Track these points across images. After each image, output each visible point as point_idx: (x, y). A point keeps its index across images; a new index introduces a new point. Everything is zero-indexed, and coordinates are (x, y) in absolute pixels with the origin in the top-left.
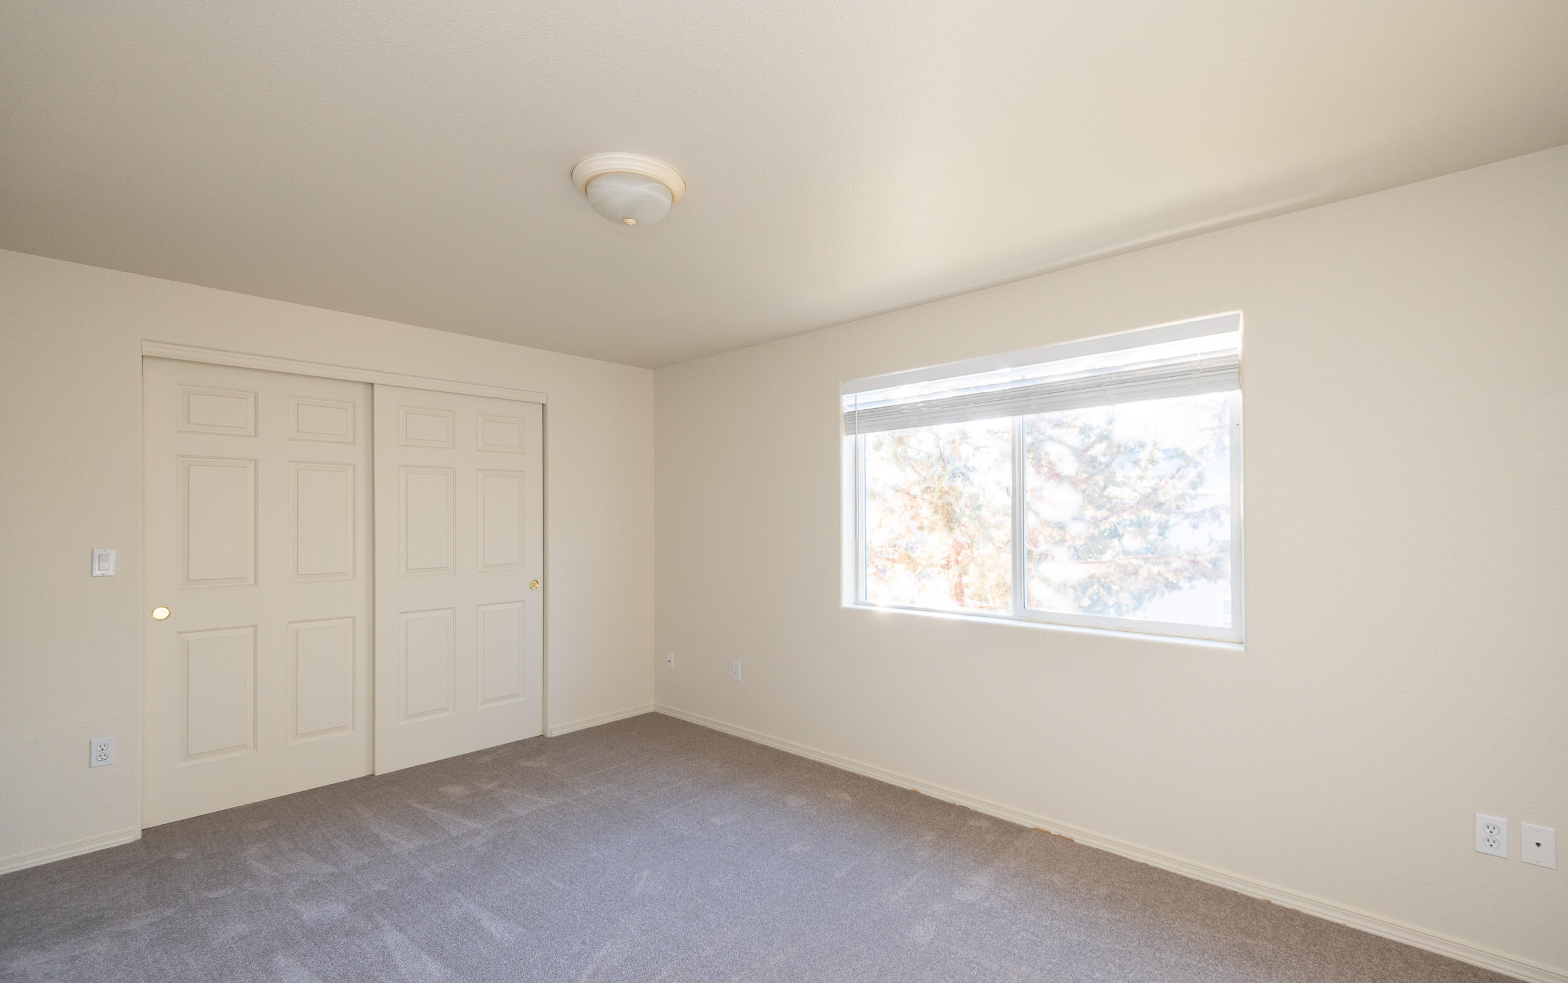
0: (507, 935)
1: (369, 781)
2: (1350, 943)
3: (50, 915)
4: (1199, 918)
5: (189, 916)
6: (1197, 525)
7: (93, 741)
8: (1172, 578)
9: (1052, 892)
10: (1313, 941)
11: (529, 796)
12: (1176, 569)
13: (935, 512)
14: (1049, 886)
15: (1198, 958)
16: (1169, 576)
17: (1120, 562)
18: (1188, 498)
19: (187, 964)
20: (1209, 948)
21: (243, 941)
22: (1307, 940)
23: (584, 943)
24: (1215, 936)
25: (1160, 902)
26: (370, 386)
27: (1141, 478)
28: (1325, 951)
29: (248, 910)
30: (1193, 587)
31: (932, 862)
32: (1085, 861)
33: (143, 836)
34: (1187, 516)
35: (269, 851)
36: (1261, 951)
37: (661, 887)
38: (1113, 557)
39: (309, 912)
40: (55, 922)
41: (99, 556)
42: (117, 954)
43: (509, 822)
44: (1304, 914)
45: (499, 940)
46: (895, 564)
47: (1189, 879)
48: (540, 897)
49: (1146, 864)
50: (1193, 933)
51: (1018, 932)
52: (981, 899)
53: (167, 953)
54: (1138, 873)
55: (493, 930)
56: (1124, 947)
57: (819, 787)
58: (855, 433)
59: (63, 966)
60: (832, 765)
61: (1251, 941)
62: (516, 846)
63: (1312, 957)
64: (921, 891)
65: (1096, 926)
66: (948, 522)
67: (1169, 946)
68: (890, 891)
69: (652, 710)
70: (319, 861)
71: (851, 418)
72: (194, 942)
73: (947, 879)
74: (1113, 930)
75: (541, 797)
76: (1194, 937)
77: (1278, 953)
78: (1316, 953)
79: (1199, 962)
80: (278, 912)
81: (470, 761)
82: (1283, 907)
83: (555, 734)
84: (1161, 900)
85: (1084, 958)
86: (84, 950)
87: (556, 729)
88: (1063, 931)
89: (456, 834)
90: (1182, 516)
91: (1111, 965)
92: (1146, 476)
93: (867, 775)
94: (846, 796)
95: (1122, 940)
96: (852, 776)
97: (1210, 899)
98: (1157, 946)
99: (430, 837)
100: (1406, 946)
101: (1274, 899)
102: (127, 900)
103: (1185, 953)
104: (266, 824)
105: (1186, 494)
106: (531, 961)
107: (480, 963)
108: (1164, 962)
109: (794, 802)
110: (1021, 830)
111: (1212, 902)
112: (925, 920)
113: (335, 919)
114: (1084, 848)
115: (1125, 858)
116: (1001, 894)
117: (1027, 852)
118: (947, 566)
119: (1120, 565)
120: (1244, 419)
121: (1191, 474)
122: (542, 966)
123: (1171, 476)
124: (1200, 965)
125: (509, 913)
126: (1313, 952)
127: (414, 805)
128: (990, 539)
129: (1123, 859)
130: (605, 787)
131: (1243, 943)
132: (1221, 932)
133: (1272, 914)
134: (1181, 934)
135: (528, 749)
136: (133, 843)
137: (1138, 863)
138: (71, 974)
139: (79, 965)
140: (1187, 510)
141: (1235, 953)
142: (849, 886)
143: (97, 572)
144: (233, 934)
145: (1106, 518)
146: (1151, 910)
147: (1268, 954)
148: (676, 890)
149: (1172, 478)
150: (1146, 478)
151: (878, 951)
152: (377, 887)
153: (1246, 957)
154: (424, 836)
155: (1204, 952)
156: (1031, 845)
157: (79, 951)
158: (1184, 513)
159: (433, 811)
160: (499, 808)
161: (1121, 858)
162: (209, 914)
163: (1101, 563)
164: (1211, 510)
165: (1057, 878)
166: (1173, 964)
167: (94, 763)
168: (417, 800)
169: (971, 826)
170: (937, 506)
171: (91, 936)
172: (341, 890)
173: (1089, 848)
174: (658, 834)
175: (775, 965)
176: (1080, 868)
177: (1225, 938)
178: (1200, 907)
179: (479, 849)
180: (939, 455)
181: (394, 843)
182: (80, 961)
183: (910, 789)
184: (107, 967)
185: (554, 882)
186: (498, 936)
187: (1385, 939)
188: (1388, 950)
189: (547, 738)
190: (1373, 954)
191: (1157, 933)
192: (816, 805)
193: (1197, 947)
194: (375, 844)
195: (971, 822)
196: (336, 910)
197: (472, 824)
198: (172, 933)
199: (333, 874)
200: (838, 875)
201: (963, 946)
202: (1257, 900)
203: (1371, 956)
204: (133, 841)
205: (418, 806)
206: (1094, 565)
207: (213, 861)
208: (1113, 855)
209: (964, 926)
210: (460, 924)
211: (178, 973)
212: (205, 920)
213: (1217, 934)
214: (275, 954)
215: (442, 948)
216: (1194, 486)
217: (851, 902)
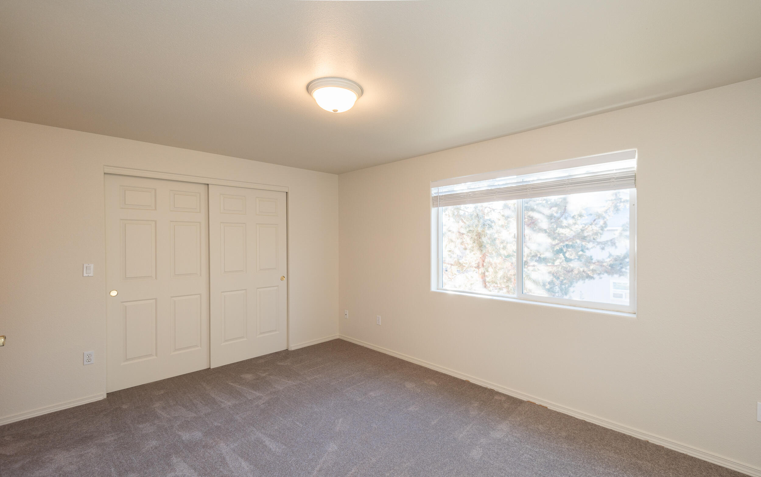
0: (278, 449)
1: (208, 371)
2: (691, 464)
3: (69, 434)
4: (613, 449)
5: (131, 436)
6: (604, 248)
7: (84, 353)
8: (590, 273)
9: (539, 434)
10: (671, 462)
11: (283, 380)
12: (593, 269)
13: (474, 242)
14: (537, 431)
15: (614, 470)
16: (589, 272)
17: (564, 266)
18: (599, 235)
19: (132, 460)
20: (619, 465)
21: (156, 450)
22: (668, 462)
23: (314, 454)
24: (622, 459)
25: (593, 440)
26: (207, 186)
27: (575, 224)
28: (678, 468)
29: (157, 434)
30: (601, 278)
31: (478, 418)
32: (554, 418)
33: (107, 396)
34: (599, 243)
35: (165, 405)
36: (645, 467)
37: (349, 427)
38: (560, 263)
39: (186, 436)
40: (72, 437)
41: (86, 267)
42: (101, 454)
43: (274, 393)
44: (666, 448)
45: (274, 451)
46: (452, 266)
47: (607, 429)
48: (292, 431)
49: (585, 421)
50: (610, 457)
51: (523, 454)
52: (503, 437)
53: (122, 454)
54: (581, 425)
55: (271, 447)
56: (576, 463)
57: (420, 378)
58: (438, 207)
59: (77, 459)
60: (426, 367)
61: (640, 462)
62: (279, 405)
63: (671, 471)
64: (474, 432)
65: (561, 452)
66: (480, 247)
67: (599, 463)
68: (459, 432)
69: (337, 337)
70: (188, 411)
71: (436, 199)
72: (134, 449)
73: (486, 426)
74: (570, 454)
75: (289, 380)
76: (611, 459)
77: (654, 468)
78: (674, 469)
79: (614, 472)
80: (171, 435)
81: (254, 362)
82: (655, 444)
83: (293, 349)
84: (593, 439)
85: (556, 468)
86: (86, 452)
87: (294, 347)
88: (545, 454)
89: (250, 399)
90: (596, 243)
91: (570, 472)
92: (577, 223)
93: (443, 372)
94: (434, 383)
95: (575, 460)
96: (437, 373)
97: (618, 439)
98: (593, 463)
99: (238, 400)
100: (720, 466)
101: (650, 440)
102: (103, 428)
103: (607, 467)
104: (162, 392)
105: (598, 232)
106: (290, 462)
107: (266, 463)
108: (597, 471)
109: (409, 385)
110: (521, 402)
111: (619, 441)
112: (477, 447)
113: (197, 440)
114: (553, 412)
115: (574, 417)
116: (513, 435)
117: (525, 413)
118: (478, 267)
119: (563, 267)
120: (637, 202)
121: (601, 222)
122: (295, 465)
123: (590, 223)
124: (615, 473)
125: (278, 438)
126: (672, 468)
127: (230, 384)
128: (500, 255)
129: (573, 418)
130: (318, 376)
131: (636, 463)
132: (624, 457)
133: (650, 448)
134: (604, 457)
135: (281, 357)
136: (103, 400)
137: (580, 420)
138: (81, 463)
139: (84, 459)
140: (598, 240)
141: (632, 468)
142: (439, 429)
143: (85, 275)
144: (151, 446)
145: (557, 244)
146: (588, 445)
147: (649, 468)
148: (356, 429)
149: (591, 224)
150: (577, 224)
151: (455, 462)
152: (216, 424)
153: (637, 470)
154: (235, 399)
155: (616, 467)
156: (526, 410)
157: (84, 452)
158: (597, 242)
159: (238, 386)
160: (269, 386)
161: (572, 417)
162: (140, 436)
163: (554, 266)
164: (611, 240)
165: (540, 427)
166: (601, 472)
167: (85, 363)
168: (231, 381)
169: (496, 399)
170: (475, 239)
171: (88, 445)
172: (199, 425)
173: (555, 412)
174: (345, 400)
175: (406, 468)
176: (551, 422)
177: (627, 460)
178: (613, 443)
179: (262, 406)
180: (476, 215)
181: (222, 402)
182: (84, 457)
183: (465, 380)
184: (97, 460)
185: (298, 423)
186: (274, 450)
187: (709, 463)
188: (710, 468)
189: (289, 351)
190: (703, 470)
191: (592, 456)
192: (420, 387)
193: (613, 464)
194: (213, 403)
195: (496, 397)
196: (198, 435)
197: (258, 394)
198: (124, 444)
199: (195, 417)
200: (433, 423)
201: (496, 461)
202: (642, 440)
203: (702, 471)
204: (103, 399)
205: (232, 384)
206: (551, 267)
207: (140, 410)
208: (568, 416)
209: (496, 451)
210: (255, 443)
211: (128, 464)
212: (138, 438)
213: (622, 458)
214: (171, 456)
215: (248, 455)
216: (602, 228)
217: (440, 437)
